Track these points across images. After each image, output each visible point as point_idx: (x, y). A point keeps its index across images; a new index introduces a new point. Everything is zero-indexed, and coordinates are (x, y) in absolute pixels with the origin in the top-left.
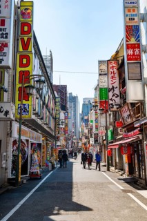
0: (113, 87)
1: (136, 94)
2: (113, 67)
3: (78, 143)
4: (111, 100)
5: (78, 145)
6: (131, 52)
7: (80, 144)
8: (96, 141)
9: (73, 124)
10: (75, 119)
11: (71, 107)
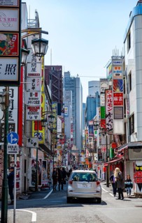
0: (110, 113)
1: (119, 129)
2: (110, 95)
3: (79, 156)
4: (108, 124)
5: (79, 160)
6: (116, 99)
7: (83, 159)
8: (100, 157)
9: (72, 125)
10: (75, 116)
11: (68, 98)
